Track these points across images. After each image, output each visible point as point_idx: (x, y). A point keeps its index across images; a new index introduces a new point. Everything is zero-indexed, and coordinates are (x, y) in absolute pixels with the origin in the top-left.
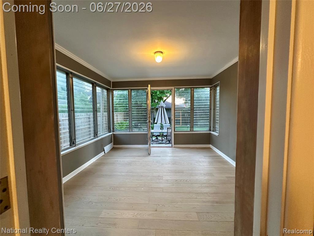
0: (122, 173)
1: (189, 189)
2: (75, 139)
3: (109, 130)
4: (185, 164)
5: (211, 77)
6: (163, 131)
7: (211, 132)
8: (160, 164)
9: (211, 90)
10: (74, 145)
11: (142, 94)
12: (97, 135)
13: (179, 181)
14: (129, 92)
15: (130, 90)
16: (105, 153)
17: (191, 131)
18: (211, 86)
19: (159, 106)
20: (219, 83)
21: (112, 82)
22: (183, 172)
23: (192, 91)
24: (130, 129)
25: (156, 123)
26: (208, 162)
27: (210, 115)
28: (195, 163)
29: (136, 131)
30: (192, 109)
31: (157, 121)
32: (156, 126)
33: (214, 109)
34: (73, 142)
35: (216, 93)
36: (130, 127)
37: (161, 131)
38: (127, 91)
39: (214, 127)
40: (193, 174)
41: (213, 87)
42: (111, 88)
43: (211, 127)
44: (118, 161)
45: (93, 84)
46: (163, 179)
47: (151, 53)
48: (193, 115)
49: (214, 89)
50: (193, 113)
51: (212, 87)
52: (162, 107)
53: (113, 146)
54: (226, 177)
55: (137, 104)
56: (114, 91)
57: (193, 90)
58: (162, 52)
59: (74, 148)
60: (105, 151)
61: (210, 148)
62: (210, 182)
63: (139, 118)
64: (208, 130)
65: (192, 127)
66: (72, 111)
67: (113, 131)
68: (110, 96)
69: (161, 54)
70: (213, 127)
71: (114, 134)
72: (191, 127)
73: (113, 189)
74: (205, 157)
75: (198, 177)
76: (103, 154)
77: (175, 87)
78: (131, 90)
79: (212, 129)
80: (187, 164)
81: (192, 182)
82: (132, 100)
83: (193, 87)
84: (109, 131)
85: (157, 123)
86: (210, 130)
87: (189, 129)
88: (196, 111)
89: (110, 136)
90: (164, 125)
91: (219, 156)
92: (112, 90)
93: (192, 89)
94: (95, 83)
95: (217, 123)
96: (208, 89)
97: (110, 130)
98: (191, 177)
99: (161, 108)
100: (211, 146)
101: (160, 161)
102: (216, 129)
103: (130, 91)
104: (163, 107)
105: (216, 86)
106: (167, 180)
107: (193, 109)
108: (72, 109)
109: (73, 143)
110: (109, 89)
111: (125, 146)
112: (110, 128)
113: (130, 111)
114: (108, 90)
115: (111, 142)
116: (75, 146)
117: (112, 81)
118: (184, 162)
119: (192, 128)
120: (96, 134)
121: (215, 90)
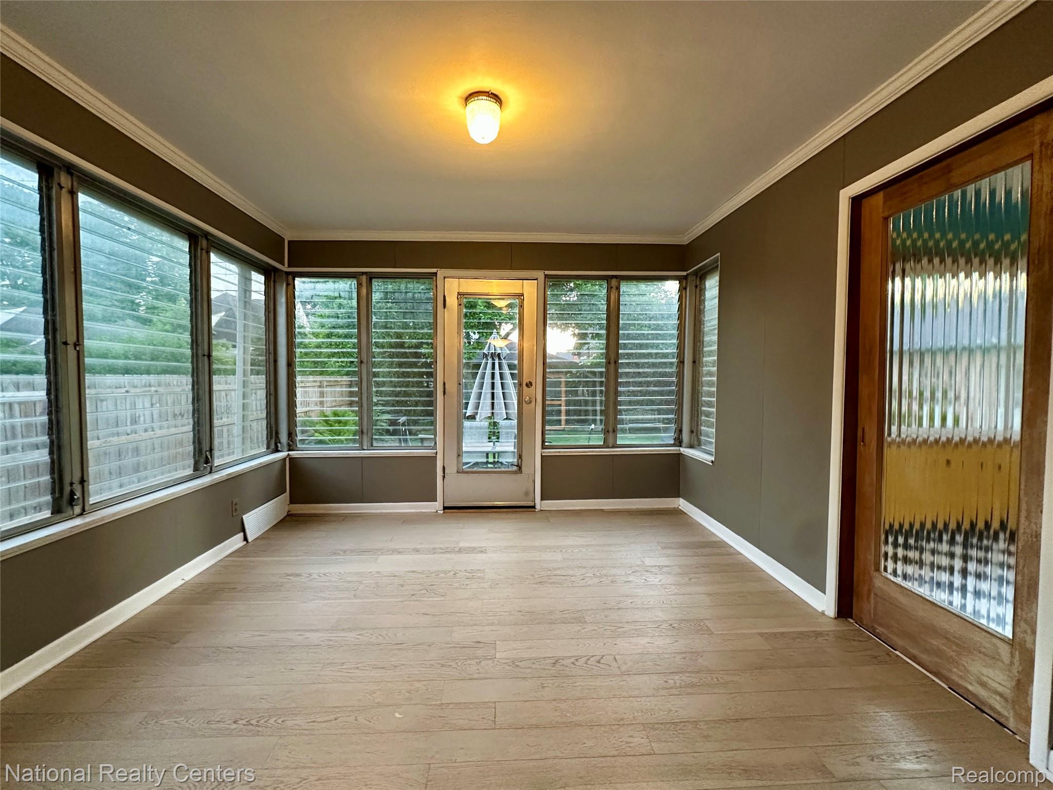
0: (308, 634)
1: (615, 700)
2: (83, 481)
3: (273, 442)
4: (590, 582)
5: (685, 239)
6: (498, 449)
7: (682, 449)
8: (485, 585)
9: (685, 289)
10: (77, 510)
11: (414, 297)
12: (207, 462)
13: (566, 662)
14: (359, 285)
15: (364, 278)
16: (245, 539)
17: (608, 447)
18: (684, 273)
19: (485, 351)
20: (716, 260)
21: (289, 242)
22: (579, 619)
23: (614, 290)
24: (365, 437)
25: (472, 417)
26: (679, 571)
27: (680, 384)
28: (627, 575)
29: (389, 448)
30: (612, 361)
31: (477, 406)
32: (471, 428)
33: (694, 362)
34: (72, 493)
35: (704, 300)
36: (365, 431)
37: (489, 447)
38: (354, 282)
39: (695, 431)
40: (627, 627)
41: (690, 279)
42: (285, 268)
43: (681, 431)
44: (298, 575)
45: (194, 237)
46: (498, 656)
47: (451, 99)
48: (617, 384)
49: (696, 287)
50: (617, 375)
51: (686, 277)
52: (496, 356)
53: (287, 509)
54: (759, 634)
55: (401, 345)
56: (298, 281)
57: (618, 288)
58: (496, 98)
59: (78, 522)
60: (248, 531)
61: (678, 512)
62: (700, 660)
63: (400, 392)
64: (672, 442)
65: (610, 430)
66: (70, 348)
67: (289, 445)
68: (278, 296)
69: (492, 105)
70: (692, 432)
71: (292, 460)
72: (606, 432)
73: (249, 723)
74: (663, 548)
75: (647, 640)
76: (236, 542)
77: (547, 272)
78: (371, 277)
79: (685, 436)
80: (596, 580)
81: (624, 668)
82: (374, 319)
83: (616, 277)
84: (273, 446)
85: (478, 417)
86: (679, 442)
87: (598, 440)
88: (627, 370)
89: (277, 467)
90: (502, 423)
91: (715, 542)
92: (288, 273)
93: (614, 282)
94: (207, 235)
95: (708, 415)
96: (672, 287)
97: (277, 441)
98: (618, 641)
99: (490, 361)
100: (682, 504)
101: (483, 571)
102: (703, 438)
103: (364, 284)
104: (499, 354)
105: (702, 276)
106: (514, 663)
107: (616, 362)
108: (72, 339)
109: (71, 502)
110: (276, 270)
111: (339, 509)
112: (277, 433)
113: (364, 366)
114: (270, 274)
115: (280, 491)
116: (81, 514)
117: (289, 235)
118: (584, 571)
119: (611, 435)
120: (202, 460)
121: (700, 290)
